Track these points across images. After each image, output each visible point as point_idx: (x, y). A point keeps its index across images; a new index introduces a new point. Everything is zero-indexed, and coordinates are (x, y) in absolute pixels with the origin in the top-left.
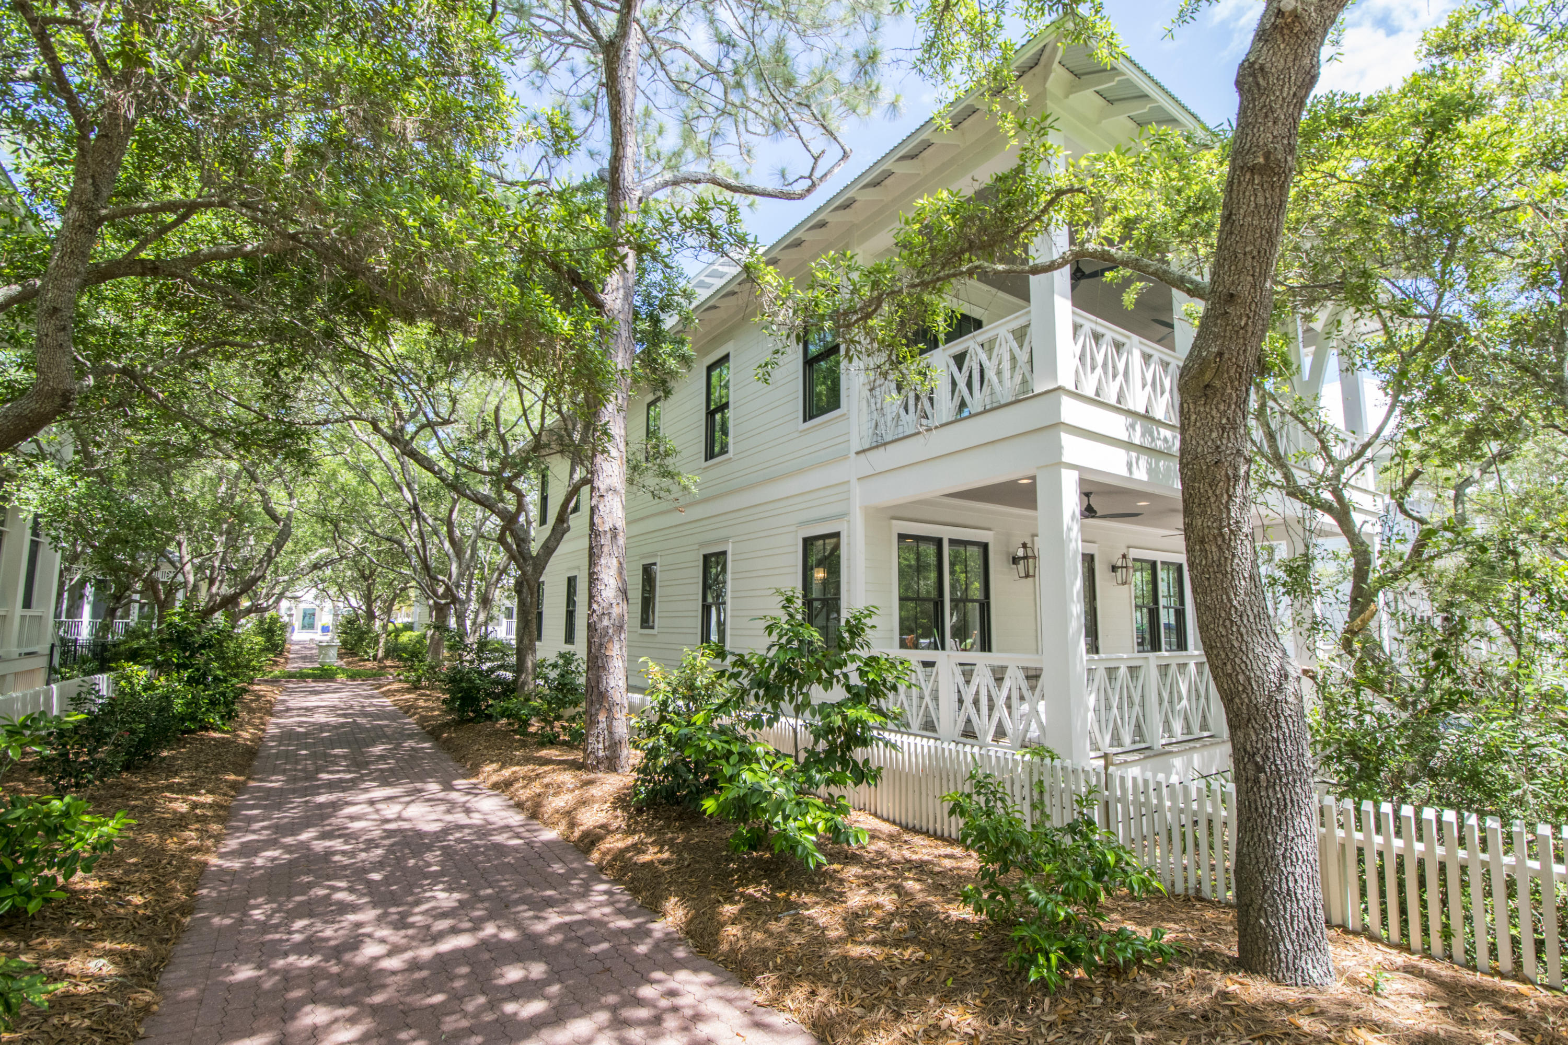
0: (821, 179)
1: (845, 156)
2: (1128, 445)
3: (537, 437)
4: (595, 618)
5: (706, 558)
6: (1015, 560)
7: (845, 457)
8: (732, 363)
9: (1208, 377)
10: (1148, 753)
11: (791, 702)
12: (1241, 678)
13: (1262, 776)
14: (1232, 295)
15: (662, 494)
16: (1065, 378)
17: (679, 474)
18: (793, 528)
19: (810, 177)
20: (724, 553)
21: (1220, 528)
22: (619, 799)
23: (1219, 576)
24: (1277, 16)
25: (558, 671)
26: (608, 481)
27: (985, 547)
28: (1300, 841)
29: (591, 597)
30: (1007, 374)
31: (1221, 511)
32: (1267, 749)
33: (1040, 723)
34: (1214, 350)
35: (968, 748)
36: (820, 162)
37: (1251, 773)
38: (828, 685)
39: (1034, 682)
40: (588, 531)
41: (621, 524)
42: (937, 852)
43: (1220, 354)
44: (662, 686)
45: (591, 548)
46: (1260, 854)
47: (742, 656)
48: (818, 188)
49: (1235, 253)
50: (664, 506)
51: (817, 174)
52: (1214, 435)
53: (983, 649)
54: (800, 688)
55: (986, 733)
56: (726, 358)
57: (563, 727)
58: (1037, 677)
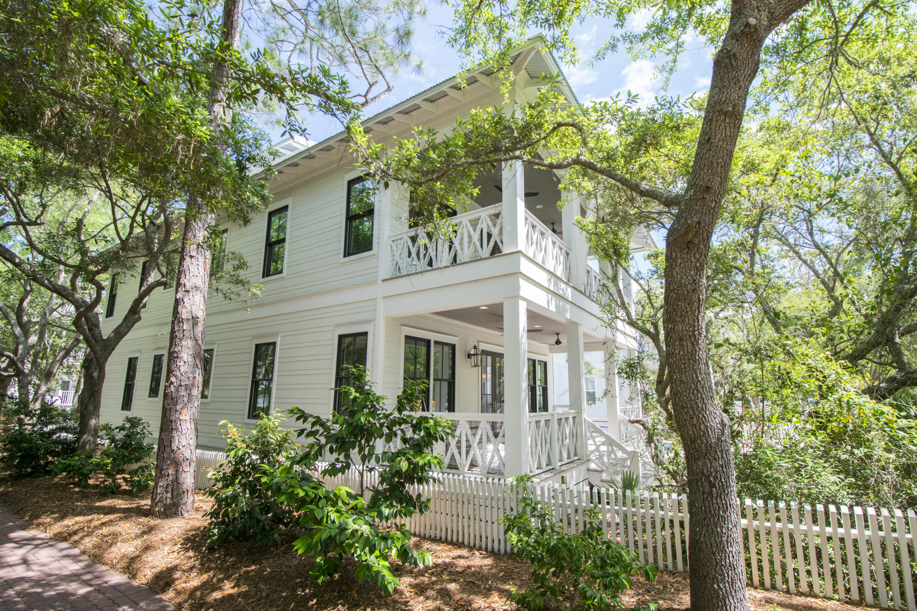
0: (372, 99)
1: (389, 89)
2: (548, 290)
3: (124, 243)
4: (172, 388)
5: (258, 346)
6: (469, 356)
7: (374, 282)
8: (289, 213)
9: (690, 236)
10: (555, 472)
11: (360, 452)
12: (702, 427)
13: (714, 489)
14: (708, 188)
15: (232, 296)
16: (522, 245)
17: (248, 282)
18: (332, 328)
19: (365, 96)
20: (274, 344)
21: (694, 331)
22: (187, 540)
23: (691, 361)
24: (745, 27)
25: (124, 433)
26: (193, 280)
27: (453, 347)
28: (734, 530)
29: (170, 372)
30: (466, 245)
31: (694, 320)
32: (717, 471)
33: (500, 457)
34: (695, 219)
35: (451, 476)
36: (373, 88)
37: (707, 489)
38: (389, 438)
39: (474, 431)
40: (170, 319)
41: (201, 314)
42: (451, 554)
43: (699, 223)
44: (239, 444)
45: (173, 332)
46: (713, 541)
47: (318, 418)
48: (370, 105)
49: (712, 163)
50: (232, 305)
51: (370, 96)
52: (692, 273)
53: (450, 411)
54: (368, 441)
55: (464, 466)
56: (286, 208)
57: (125, 479)
58: (477, 428)
